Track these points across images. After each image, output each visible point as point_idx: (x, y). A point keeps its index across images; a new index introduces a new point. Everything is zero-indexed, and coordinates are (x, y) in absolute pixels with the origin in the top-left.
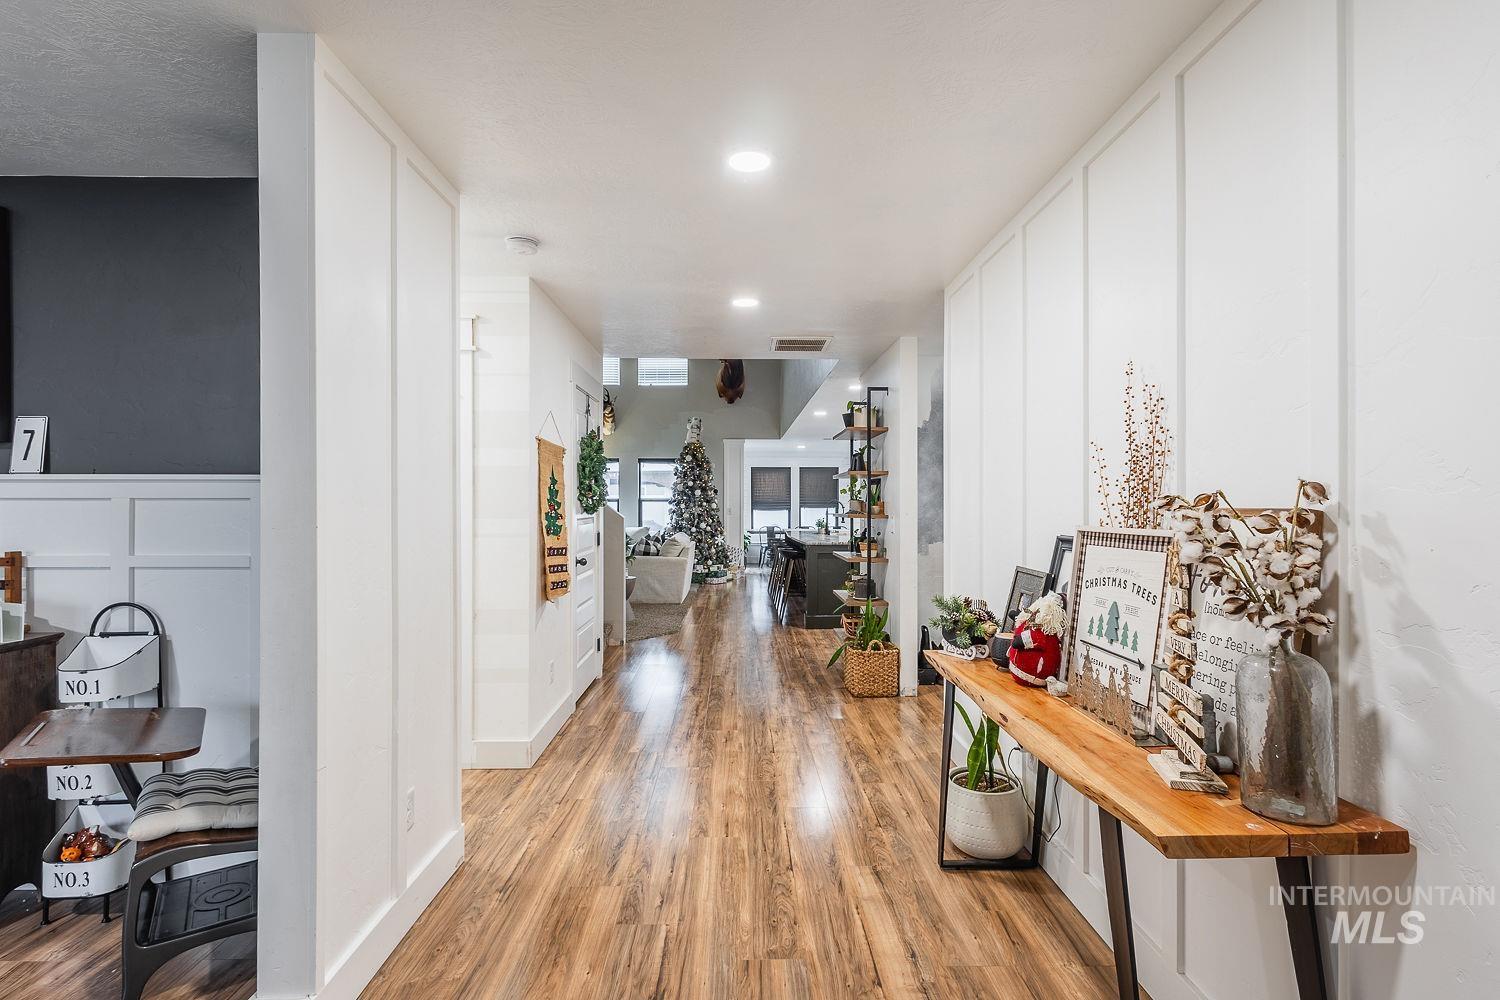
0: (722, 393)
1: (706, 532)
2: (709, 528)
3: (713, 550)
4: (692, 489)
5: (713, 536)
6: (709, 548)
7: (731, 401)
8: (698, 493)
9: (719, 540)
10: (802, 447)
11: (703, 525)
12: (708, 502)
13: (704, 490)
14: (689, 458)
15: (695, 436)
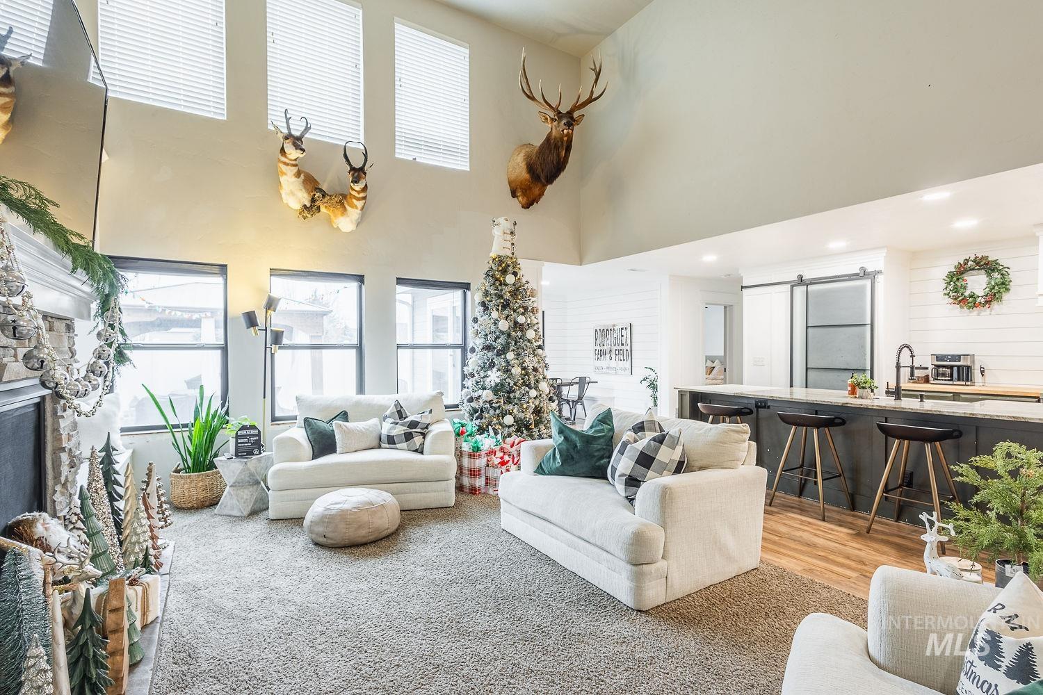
4: (523, 327)
15: (508, 245)
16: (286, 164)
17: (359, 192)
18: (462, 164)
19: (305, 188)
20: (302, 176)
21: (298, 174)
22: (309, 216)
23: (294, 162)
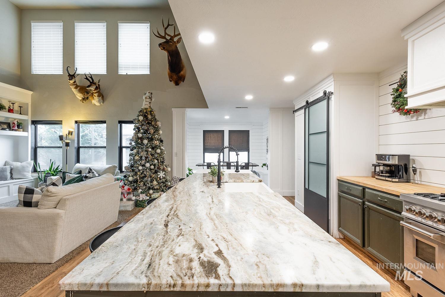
0: (171, 78)
1: (151, 169)
2: (152, 167)
3: (155, 183)
4: (142, 139)
5: (156, 172)
6: (151, 182)
7: (177, 84)
8: (145, 142)
9: (161, 174)
10: (227, 117)
11: (148, 165)
12: (153, 148)
13: (151, 140)
14: (141, 118)
15: (148, 103)
16: (71, 85)
17: (94, 91)
18: (147, 72)
19: (79, 92)
20: (79, 88)
21: (76, 88)
22: (84, 101)
23: (73, 84)
